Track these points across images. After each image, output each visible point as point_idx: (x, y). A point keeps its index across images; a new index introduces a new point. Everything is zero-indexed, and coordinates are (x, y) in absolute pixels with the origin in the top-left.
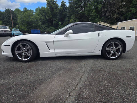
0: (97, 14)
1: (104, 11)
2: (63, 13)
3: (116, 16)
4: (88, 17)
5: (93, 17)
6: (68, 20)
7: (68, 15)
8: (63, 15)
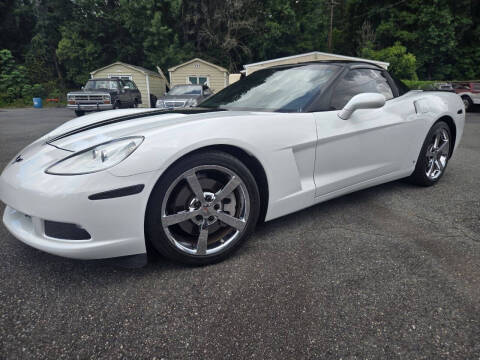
0: (170, 30)
1: (192, 20)
2: (17, 10)
3: (230, 42)
4: (133, 35)
5: (156, 38)
6: (45, 43)
7: (40, 22)
8: (17, 19)
